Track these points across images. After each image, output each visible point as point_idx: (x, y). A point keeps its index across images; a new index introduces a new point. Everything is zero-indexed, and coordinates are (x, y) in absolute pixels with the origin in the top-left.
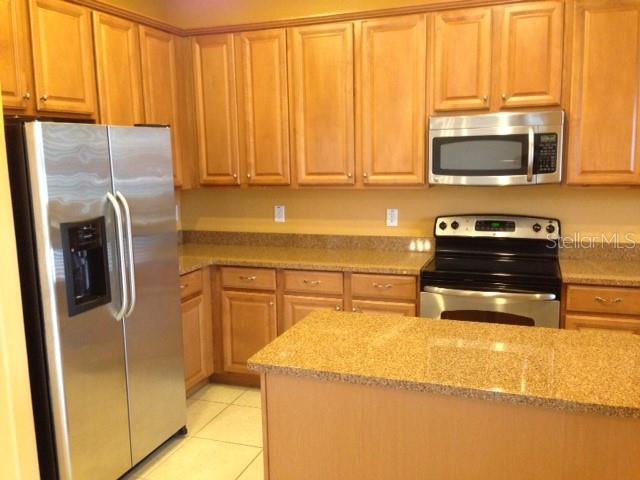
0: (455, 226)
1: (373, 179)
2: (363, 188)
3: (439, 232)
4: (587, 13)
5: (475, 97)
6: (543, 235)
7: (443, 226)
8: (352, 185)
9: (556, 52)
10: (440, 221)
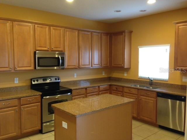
0: (37, 81)
1: (18, 69)
2: (14, 71)
3: (33, 83)
4: (67, 32)
5: (45, 47)
6: (57, 81)
7: (34, 81)
8: (11, 71)
9: (62, 39)
10: (33, 80)
